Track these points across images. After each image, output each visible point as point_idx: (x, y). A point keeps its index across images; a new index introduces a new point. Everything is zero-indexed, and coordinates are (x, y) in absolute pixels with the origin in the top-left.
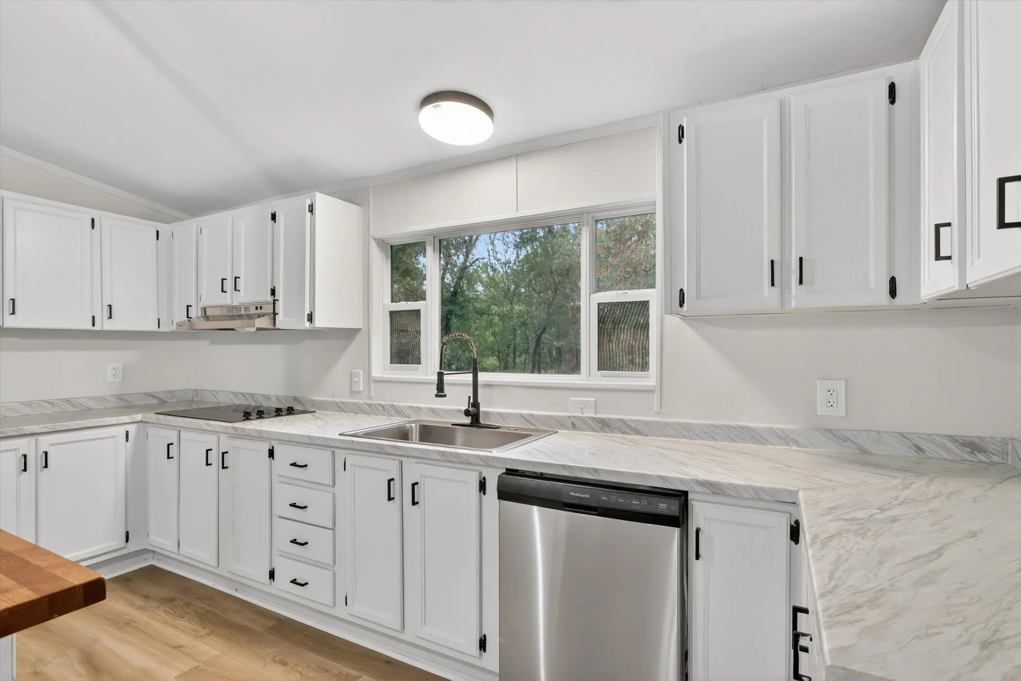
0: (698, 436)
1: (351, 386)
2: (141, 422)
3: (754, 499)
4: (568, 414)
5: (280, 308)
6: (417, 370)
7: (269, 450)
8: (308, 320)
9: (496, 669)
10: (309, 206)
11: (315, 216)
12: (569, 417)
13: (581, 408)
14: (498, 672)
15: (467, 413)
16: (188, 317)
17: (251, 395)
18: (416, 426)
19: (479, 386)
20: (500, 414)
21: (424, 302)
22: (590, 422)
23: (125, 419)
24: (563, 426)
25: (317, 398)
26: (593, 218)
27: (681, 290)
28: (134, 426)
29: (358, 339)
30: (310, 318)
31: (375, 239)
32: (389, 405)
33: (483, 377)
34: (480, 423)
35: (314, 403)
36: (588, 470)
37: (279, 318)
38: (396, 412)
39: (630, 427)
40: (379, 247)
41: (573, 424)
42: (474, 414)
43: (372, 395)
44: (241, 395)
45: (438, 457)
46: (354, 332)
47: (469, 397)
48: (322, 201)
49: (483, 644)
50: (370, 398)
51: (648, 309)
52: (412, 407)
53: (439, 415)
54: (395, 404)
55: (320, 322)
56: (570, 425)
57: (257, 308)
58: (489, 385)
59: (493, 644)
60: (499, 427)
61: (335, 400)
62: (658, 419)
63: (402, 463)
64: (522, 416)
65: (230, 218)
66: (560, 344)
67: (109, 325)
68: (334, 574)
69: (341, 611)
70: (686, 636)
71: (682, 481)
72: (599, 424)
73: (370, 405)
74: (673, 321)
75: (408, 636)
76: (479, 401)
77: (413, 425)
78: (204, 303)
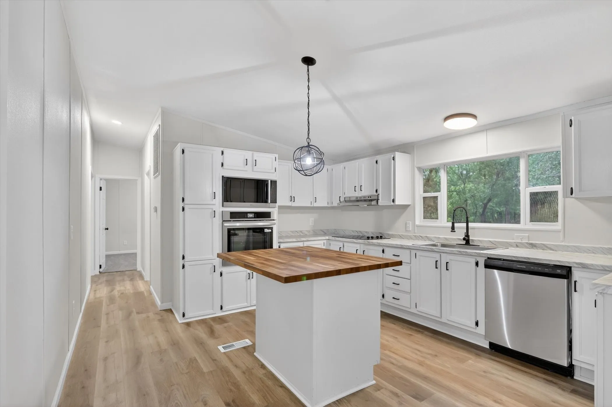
0: (585, 252)
1: (406, 228)
2: (328, 239)
3: (602, 270)
4: (514, 241)
5: (380, 198)
6: (436, 221)
7: (383, 250)
8: (393, 202)
9: (483, 333)
10: (393, 158)
11: (395, 161)
12: (515, 242)
13: (521, 238)
14: (485, 335)
15: (464, 239)
16: (340, 201)
17: (360, 232)
18: (440, 244)
19: (469, 229)
20: (479, 240)
21: (440, 193)
22: (526, 245)
23: (324, 238)
24: (512, 246)
25: (390, 233)
26: (526, 154)
27: (572, 188)
28: (326, 241)
29: (409, 208)
30: (393, 201)
31: (416, 167)
32: (425, 236)
33: (470, 225)
34: (470, 244)
35: (388, 235)
36: (525, 258)
37: (380, 201)
38: (428, 239)
39: (547, 247)
40: (418, 170)
41: (516, 245)
42: (467, 241)
43: (416, 231)
44: (356, 232)
45: (457, 253)
46: (408, 206)
47: (465, 233)
48: (398, 155)
49: (477, 324)
50: (415, 233)
51: (557, 196)
52: (435, 237)
53: (449, 240)
54: (427, 236)
55: (397, 202)
56: (515, 246)
57: (369, 197)
58: (474, 228)
59: (482, 324)
60: (479, 246)
61: (399, 234)
62: (563, 244)
63: (441, 255)
64: (490, 241)
65: (357, 163)
66: (502, 209)
67: (316, 205)
68: (411, 296)
69: (414, 310)
70: (571, 323)
71: (569, 263)
72: (531, 246)
73: (415, 236)
74: (571, 201)
75: (444, 320)
76: (469, 235)
77: (439, 244)
78: (347, 195)
